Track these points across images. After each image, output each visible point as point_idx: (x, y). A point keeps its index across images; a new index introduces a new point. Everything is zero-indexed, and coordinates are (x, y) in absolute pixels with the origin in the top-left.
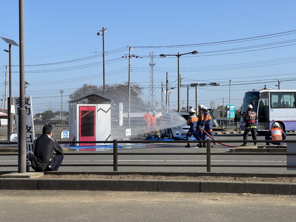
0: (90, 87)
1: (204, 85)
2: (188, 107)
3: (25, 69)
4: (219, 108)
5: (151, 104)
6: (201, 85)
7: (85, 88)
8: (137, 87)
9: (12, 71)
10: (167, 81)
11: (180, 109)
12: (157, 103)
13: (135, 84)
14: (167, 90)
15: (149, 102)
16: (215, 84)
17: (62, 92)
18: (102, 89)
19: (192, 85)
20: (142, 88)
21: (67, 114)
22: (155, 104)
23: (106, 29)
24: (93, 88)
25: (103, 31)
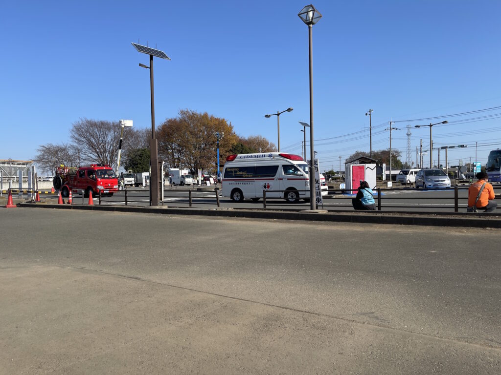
0: (361, 153)
1: (453, 147)
2: (439, 165)
3: (314, 143)
4: (466, 165)
5: (408, 164)
6: (450, 147)
7: (357, 154)
8: (396, 152)
9: (306, 144)
10: (421, 146)
11: (432, 166)
12: (413, 163)
13: (395, 150)
14: (421, 152)
15: (406, 163)
16: (463, 146)
17: (340, 157)
18: (369, 155)
19: (443, 148)
20: (401, 152)
21: (344, 173)
22: (411, 164)
23: (372, 110)
24: (364, 154)
25: (370, 112)
